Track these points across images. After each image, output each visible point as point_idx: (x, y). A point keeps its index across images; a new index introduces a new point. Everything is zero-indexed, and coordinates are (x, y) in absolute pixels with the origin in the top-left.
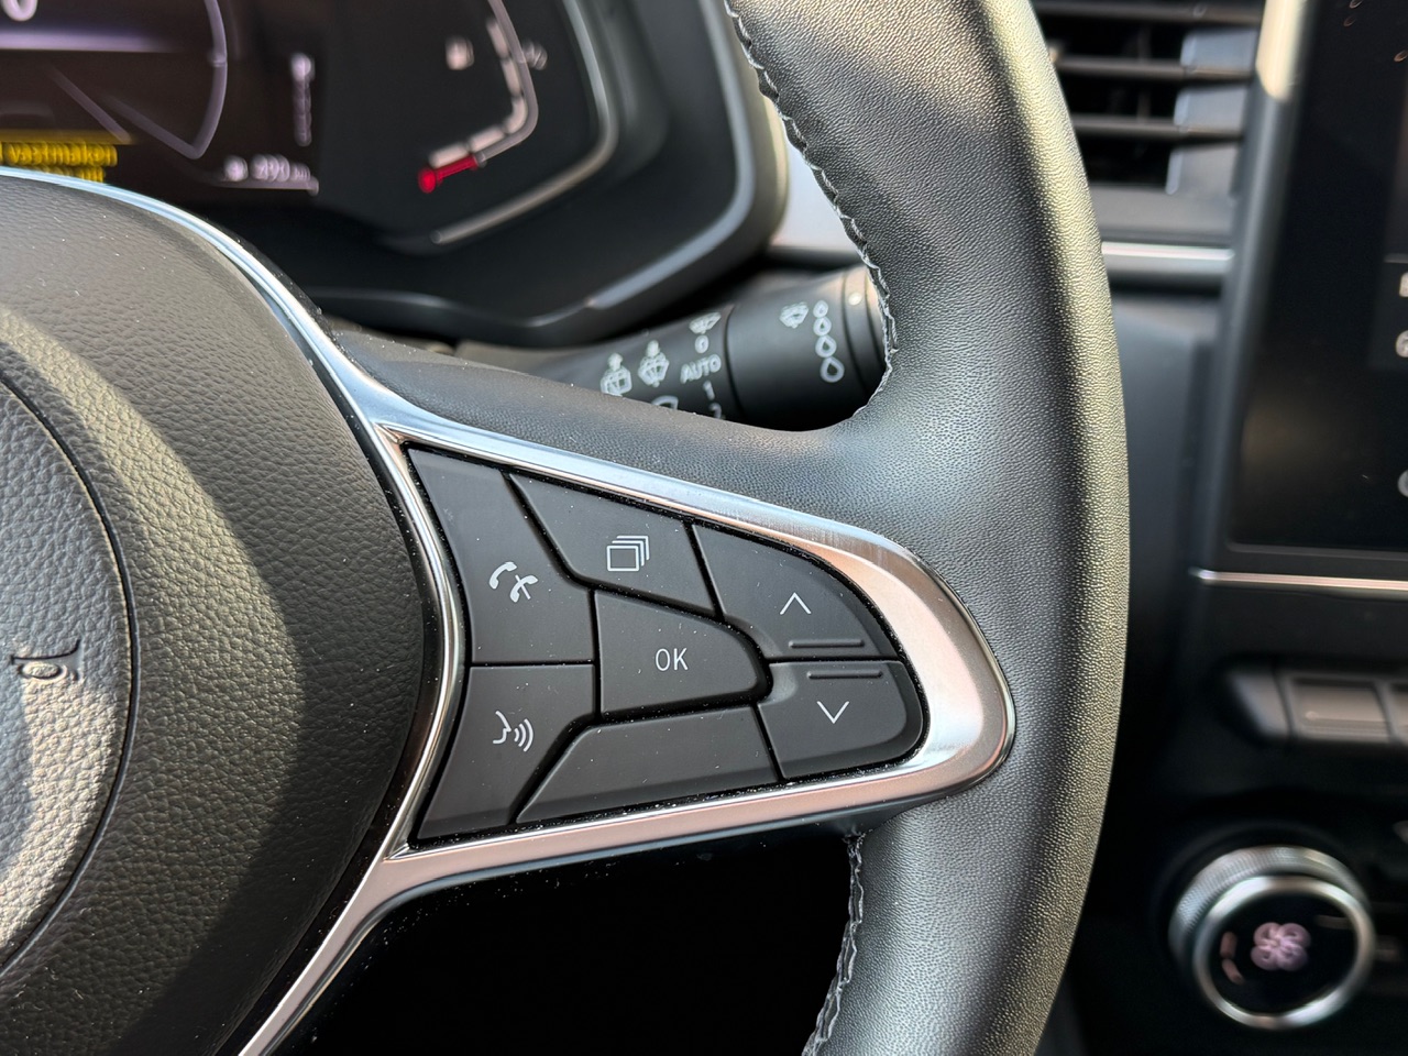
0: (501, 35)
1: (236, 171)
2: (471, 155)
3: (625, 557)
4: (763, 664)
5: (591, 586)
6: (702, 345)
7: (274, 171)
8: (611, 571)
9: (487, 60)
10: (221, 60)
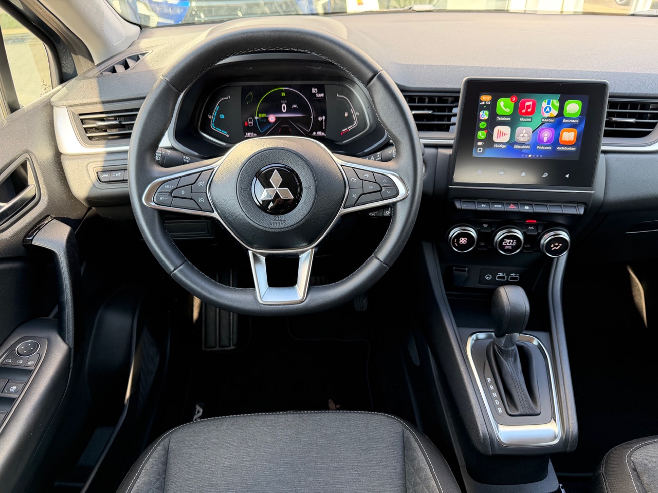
0: (352, 111)
1: (314, 133)
2: (348, 129)
3: (366, 177)
4: (381, 187)
5: (362, 180)
6: (378, 156)
7: (320, 133)
8: (364, 178)
9: (350, 115)
10: (312, 117)
